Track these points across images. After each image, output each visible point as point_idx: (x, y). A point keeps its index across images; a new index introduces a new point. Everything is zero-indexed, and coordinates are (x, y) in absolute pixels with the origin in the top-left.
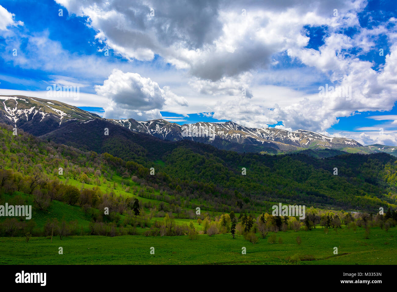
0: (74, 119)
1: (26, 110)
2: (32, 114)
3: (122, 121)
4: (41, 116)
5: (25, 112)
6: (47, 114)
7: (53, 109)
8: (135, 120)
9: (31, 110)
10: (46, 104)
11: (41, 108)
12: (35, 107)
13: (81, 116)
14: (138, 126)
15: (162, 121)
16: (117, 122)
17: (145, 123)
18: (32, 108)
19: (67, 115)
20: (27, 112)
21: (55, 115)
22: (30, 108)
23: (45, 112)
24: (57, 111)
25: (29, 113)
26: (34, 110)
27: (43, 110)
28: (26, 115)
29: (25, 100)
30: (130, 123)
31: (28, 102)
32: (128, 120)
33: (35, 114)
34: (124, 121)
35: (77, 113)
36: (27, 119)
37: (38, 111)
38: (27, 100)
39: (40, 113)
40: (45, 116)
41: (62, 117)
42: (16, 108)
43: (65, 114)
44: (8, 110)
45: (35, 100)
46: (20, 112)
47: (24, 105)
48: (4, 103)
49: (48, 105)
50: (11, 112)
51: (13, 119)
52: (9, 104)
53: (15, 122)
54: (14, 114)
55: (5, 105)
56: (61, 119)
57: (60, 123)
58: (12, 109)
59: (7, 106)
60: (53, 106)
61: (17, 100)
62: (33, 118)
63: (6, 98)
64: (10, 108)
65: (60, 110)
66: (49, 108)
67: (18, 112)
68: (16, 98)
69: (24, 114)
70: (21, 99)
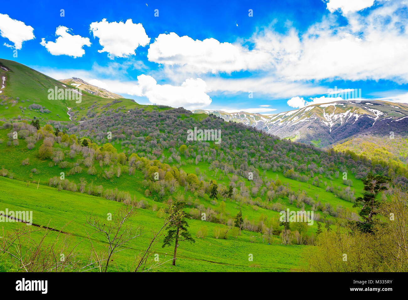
1: (341, 114)
2: (347, 117)
4: (355, 118)
5: (341, 116)
6: (361, 116)
9: (346, 114)
11: (356, 111)
12: (350, 110)
13: (401, 113)
18: (348, 112)
20: (343, 115)
21: (369, 116)
22: (345, 112)
23: (359, 114)
24: (374, 111)
25: (344, 117)
26: (349, 114)
27: (357, 112)
28: (341, 119)
29: (343, 104)
31: (345, 106)
33: (349, 117)
36: (342, 123)
37: (352, 114)
38: (345, 104)
39: (354, 115)
40: (358, 118)
41: (378, 117)
42: (333, 113)
43: (382, 113)
44: (326, 116)
45: (352, 103)
46: (336, 117)
47: (340, 110)
48: (324, 110)
49: (366, 106)
50: (329, 117)
51: (329, 124)
52: (329, 110)
53: (331, 127)
54: (331, 120)
55: (324, 112)
56: (375, 119)
57: (374, 123)
58: (329, 115)
59: (326, 112)
60: (371, 107)
61: (336, 106)
62: (347, 121)
63: (326, 106)
64: (328, 114)
65: (377, 109)
66: (364, 109)
67: (334, 117)
68: (335, 104)
69: (339, 118)
70: (339, 104)
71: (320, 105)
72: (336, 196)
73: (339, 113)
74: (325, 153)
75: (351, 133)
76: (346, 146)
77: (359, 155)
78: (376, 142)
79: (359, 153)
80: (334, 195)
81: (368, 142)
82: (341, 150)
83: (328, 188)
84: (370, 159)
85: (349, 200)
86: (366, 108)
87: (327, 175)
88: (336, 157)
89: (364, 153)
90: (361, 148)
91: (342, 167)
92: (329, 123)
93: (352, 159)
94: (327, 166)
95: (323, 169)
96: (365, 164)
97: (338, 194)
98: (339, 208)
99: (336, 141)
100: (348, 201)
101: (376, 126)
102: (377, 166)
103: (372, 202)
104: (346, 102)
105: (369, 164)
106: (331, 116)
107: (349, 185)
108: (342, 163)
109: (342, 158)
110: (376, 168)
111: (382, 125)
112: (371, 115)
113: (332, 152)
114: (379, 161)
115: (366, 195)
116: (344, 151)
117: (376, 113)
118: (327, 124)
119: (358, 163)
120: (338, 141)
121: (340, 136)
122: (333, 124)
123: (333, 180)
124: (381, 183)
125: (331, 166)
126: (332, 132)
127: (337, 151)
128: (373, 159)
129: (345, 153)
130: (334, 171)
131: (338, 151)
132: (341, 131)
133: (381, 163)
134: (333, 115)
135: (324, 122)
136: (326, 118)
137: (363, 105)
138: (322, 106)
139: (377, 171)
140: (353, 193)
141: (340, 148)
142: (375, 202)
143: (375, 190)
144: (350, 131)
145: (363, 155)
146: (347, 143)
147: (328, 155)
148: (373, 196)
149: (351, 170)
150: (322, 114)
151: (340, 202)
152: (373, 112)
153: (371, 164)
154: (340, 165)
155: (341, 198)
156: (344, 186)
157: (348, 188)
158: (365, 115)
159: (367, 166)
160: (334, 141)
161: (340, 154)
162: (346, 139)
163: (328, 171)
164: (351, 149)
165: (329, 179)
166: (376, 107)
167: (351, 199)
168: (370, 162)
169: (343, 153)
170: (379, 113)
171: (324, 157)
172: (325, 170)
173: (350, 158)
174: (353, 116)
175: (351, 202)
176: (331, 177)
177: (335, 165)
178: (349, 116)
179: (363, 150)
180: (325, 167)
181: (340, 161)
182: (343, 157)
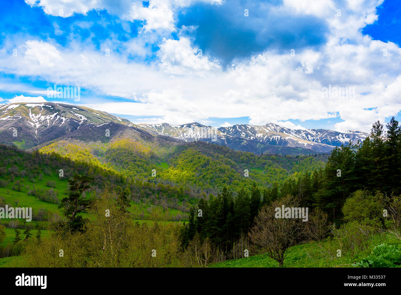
0: (92, 123)
1: (48, 115)
2: (54, 119)
3: (155, 126)
4: (62, 121)
5: (48, 117)
6: (67, 119)
7: (75, 114)
8: (168, 124)
9: (53, 116)
10: (71, 109)
11: (63, 114)
12: (57, 113)
13: (102, 120)
14: (171, 130)
15: (197, 124)
16: (150, 126)
17: (179, 127)
18: (55, 114)
19: (87, 119)
20: (50, 117)
21: (75, 120)
22: (53, 114)
23: (65, 117)
24: (79, 115)
25: (51, 119)
26: (56, 116)
27: (64, 116)
28: (48, 121)
29: (51, 106)
30: (163, 127)
31: (52, 108)
32: (161, 125)
33: (56, 120)
34: (158, 126)
35: (98, 117)
36: (48, 125)
37: (59, 116)
38: (52, 106)
40: (65, 121)
41: (82, 122)
42: (40, 114)
43: (86, 119)
44: (32, 117)
45: (60, 106)
46: (43, 118)
47: (48, 111)
48: (30, 110)
49: (73, 110)
50: (35, 118)
51: (35, 125)
52: (35, 111)
53: (37, 128)
54: (37, 120)
55: (30, 112)
56: (80, 123)
57: (79, 127)
58: (36, 115)
59: (32, 113)
60: (76, 111)
61: (43, 107)
62: (53, 123)
63: (33, 106)
64: (34, 114)
65: (82, 115)
66: (71, 113)
67: (41, 118)
68: (43, 105)
69: (47, 119)
70: (47, 106)
71: (26, 105)
72: (38, 199)
73: (46, 115)
74: (29, 155)
75: (57, 135)
76: (52, 147)
77: (64, 156)
78: (79, 145)
79: (65, 155)
80: (36, 198)
81: (72, 144)
82: (47, 152)
83: (29, 191)
84: (74, 160)
85: (52, 201)
86: (72, 112)
87: (30, 178)
88: (41, 159)
89: (68, 155)
90: (66, 150)
91: (46, 169)
92: (35, 123)
93: (57, 160)
94: (30, 169)
95: (25, 172)
96: (69, 166)
97: (41, 197)
98: (40, 211)
99: (41, 143)
100: (50, 203)
101: (80, 130)
102: (79, 167)
103: (76, 201)
104: (54, 105)
105: (72, 165)
106: (38, 116)
107: (53, 186)
108: (47, 165)
109: (47, 160)
110: (78, 168)
111: (86, 129)
112: (77, 119)
113: (37, 154)
114: (81, 162)
115: (72, 195)
116: (49, 153)
117: (81, 118)
118: (32, 124)
119: (62, 165)
120: (44, 143)
121: (46, 137)
122: (39, 125)
123: (36, 183)
124: (85, 182)
125: (35, 169)
126: (37, 133)
127: (42, 153)
128: (76, 160)
129: (50, 154)
130: (38, 173)
131: (44, 153)
132: (48, 133)
133: (83, 163)
134: (39, 116)
135: (30, 123)
136: (32, 119)
137: (69, 109)
138: (28, 105)
139: (79, 171)
140: (56, 194)
141: (45, 150)
142: (79, 201)
143: (80, 189)
144: (56, 133)
145: (68, 157)
146: (53, 145)
147: (32, 157)
148: (78, 196)
149: (55, 171)
150: (28, 114)
151: (42, 204)
152: (79, 117)
153: (74, 164)
154: (45, 167)
155: (44, 200)
156: (47, 188)
157: (51, 189)
158: (72, 119)
159: (70, 167)
160: (39, 143)
161: (45, 155)
162: (52, 141)
163: (31, 174)
164: (56, 151)
165: (32, 182)
166: (81, 112)
167: (53, 200)
168: (73, 162)
169: (49, 155)
170: (84, 118)
171: (27, 159)
172: (28, 172)
173: (55, 160)
174: (60, 119)
175: (53, 203)
176: (34, 180)
177: (40, 167)
178: (56, 118)
179: (67, 152)
180: (28, 169)
181: (45, 162)
182: (48, 158)
